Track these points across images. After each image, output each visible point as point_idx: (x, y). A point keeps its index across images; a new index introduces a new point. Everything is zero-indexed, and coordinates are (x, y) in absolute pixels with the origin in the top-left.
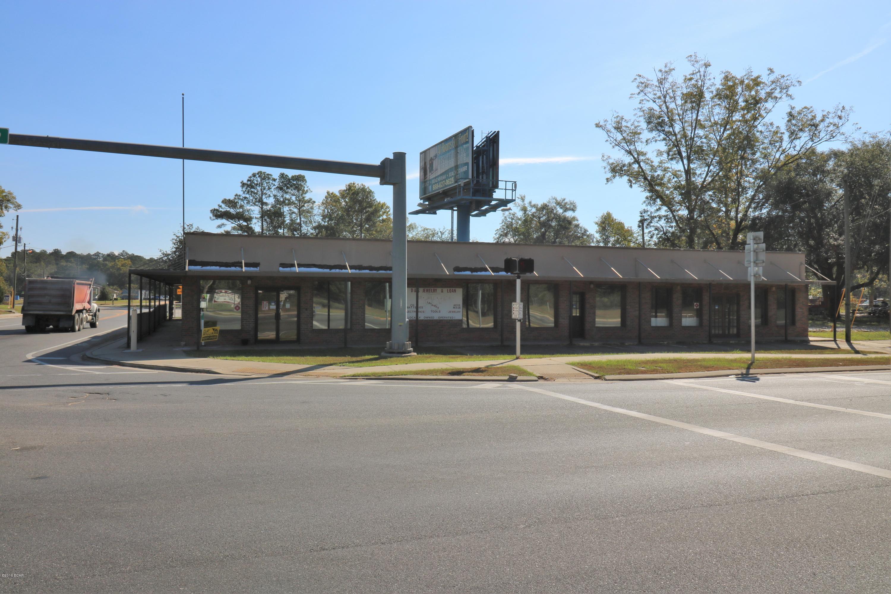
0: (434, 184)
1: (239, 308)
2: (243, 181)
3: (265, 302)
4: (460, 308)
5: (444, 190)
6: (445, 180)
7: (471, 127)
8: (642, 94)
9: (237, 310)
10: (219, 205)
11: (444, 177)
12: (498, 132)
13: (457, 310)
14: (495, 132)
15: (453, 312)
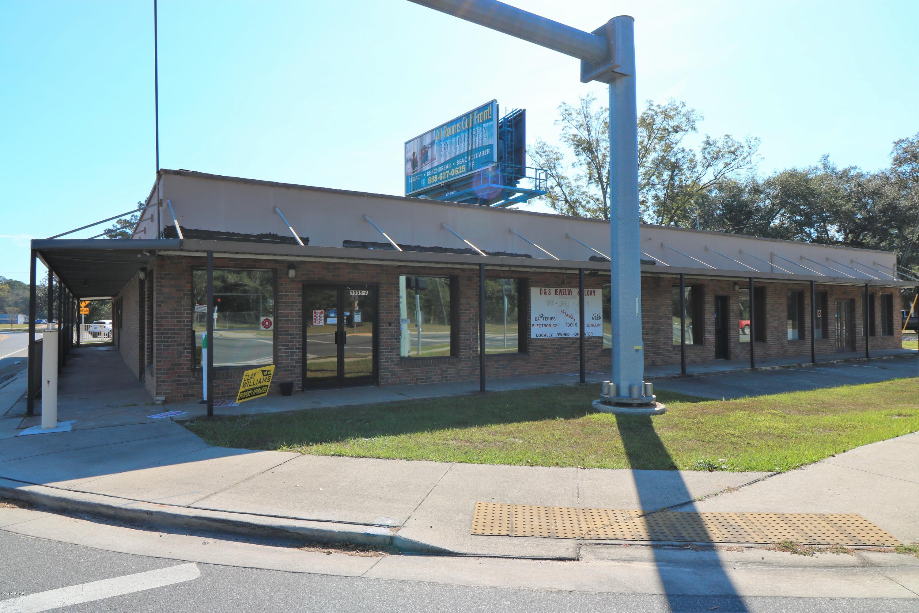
0: (429, 176)
1: (270, 324)
2: (140, 202)
3: (318, 312)
4: (600, 319)
5: (447, 182)
6: (450, 170)
7: (495, 101)
8: (566, 121)
9: (267, 327)
10: (113, 225)
11: (449, 166)
12: (524, 110)
13: (596, 322)
14: (521, 110)
15: (592, 325)
